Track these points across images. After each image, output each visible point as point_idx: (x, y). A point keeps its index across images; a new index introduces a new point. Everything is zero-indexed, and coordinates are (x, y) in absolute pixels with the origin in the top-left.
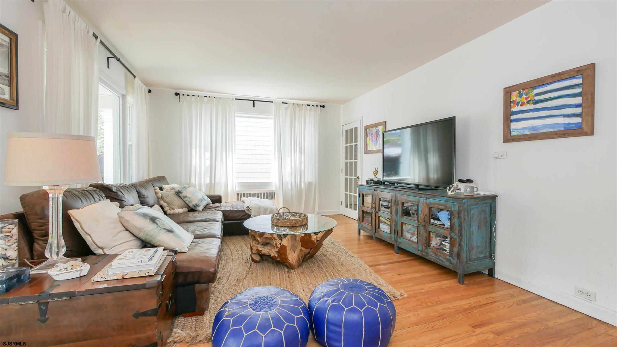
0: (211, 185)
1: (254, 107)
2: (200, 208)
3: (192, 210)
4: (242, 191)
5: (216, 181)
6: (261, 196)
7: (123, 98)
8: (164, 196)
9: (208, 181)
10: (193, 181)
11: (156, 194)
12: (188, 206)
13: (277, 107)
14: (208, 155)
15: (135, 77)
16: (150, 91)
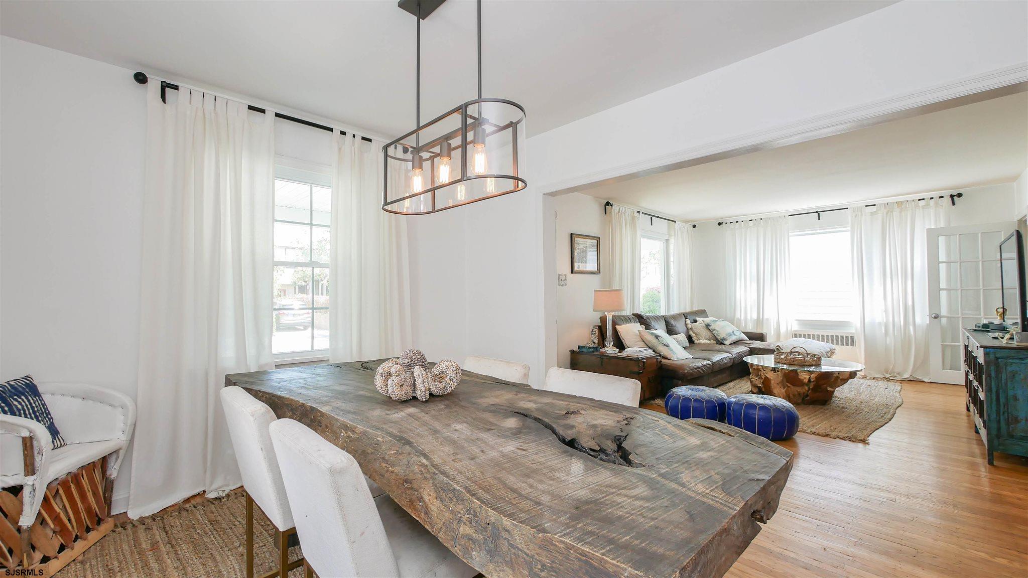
0: (759, 321)
1: (819, 219)
2: (727, 343)
3: (720, 342)
4: (803, 331)
5: (765, 317)
6: (837, 341)
7: (667, 242)
8: (693, 328)
9: (755, 316)
10: (738, 316)
11: (686, 325)
12: (716, 339)
13: (857, 213)
14: (755, 285)
15: (675, 222)
16: (694, 226)
